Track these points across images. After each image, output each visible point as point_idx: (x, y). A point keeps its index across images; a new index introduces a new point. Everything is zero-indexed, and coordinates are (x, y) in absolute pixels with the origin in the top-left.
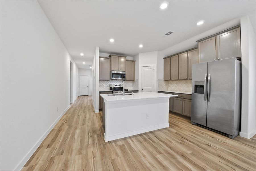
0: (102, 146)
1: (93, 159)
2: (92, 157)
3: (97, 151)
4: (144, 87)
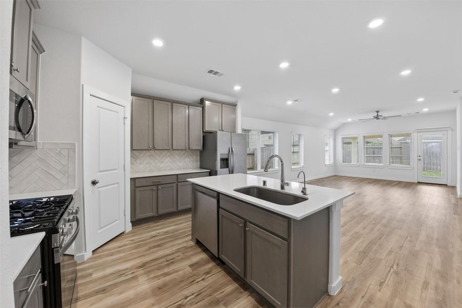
0: (356, 285)
1: (385, 281)
2: (385, 284)
3: (371, 287)
4: (98, 174)
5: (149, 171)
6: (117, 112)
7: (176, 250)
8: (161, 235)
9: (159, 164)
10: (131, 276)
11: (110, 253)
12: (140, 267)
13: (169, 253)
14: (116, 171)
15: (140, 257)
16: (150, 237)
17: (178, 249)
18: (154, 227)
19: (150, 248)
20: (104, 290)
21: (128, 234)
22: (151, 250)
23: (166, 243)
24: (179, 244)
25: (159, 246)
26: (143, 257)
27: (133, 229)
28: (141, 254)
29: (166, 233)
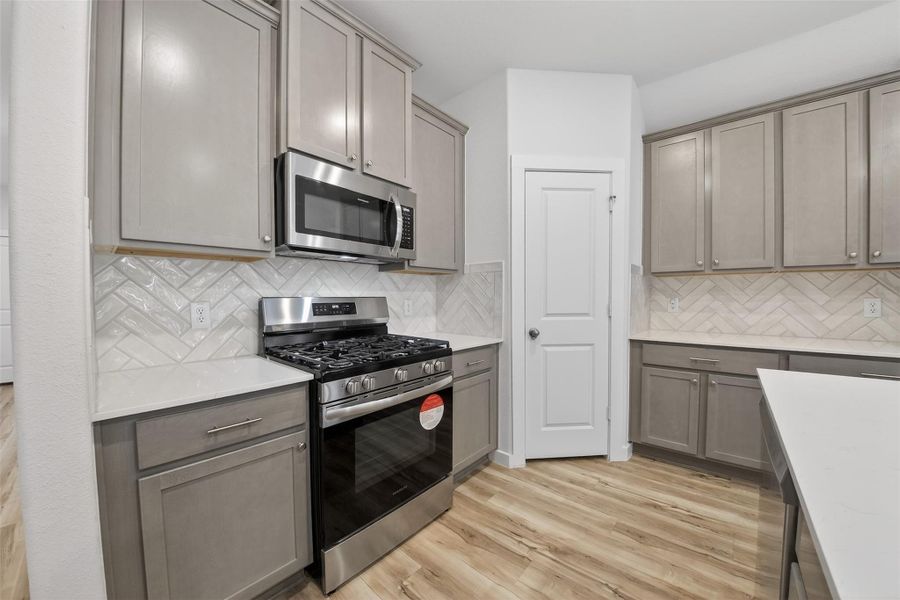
4: (545, 319)
5: (709, 332)
6: (592, 190)
7: (672, 587)
8: (675, 516)
9: (741, 316)
10: (524, 552)
11: (547, 481)
12: (555, 551)
13: (644, 578)
14: (587, 318)
15: (579, 528)
16: (646, 500)
17: (679, 590)
18: (681, 483)
19: (618, 528)
20: (471, 536)
21: (612, 465)
22: (615, 535)
23: (665, 544)
24: (698, 579)
25: (641, 537)
26: (583, 535)
27: (630, 460)
28: (586, 524)
29: (696, 518)
